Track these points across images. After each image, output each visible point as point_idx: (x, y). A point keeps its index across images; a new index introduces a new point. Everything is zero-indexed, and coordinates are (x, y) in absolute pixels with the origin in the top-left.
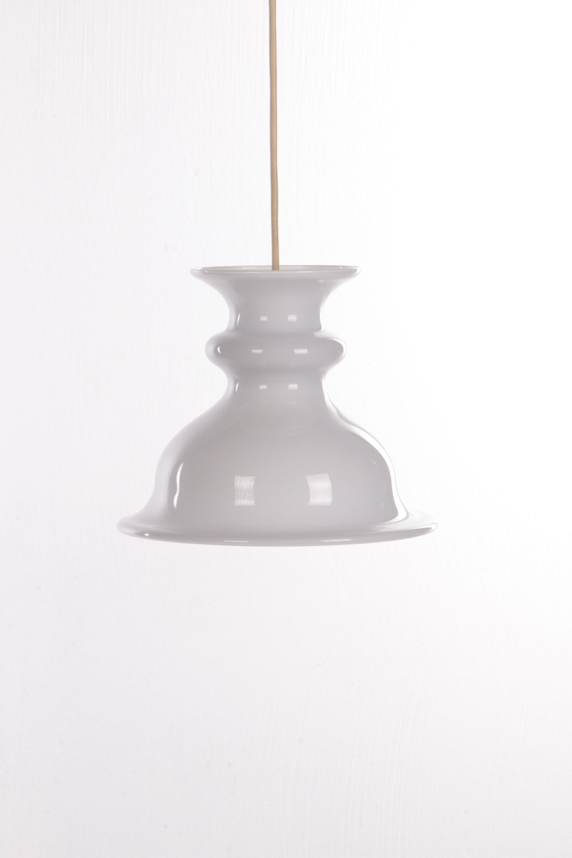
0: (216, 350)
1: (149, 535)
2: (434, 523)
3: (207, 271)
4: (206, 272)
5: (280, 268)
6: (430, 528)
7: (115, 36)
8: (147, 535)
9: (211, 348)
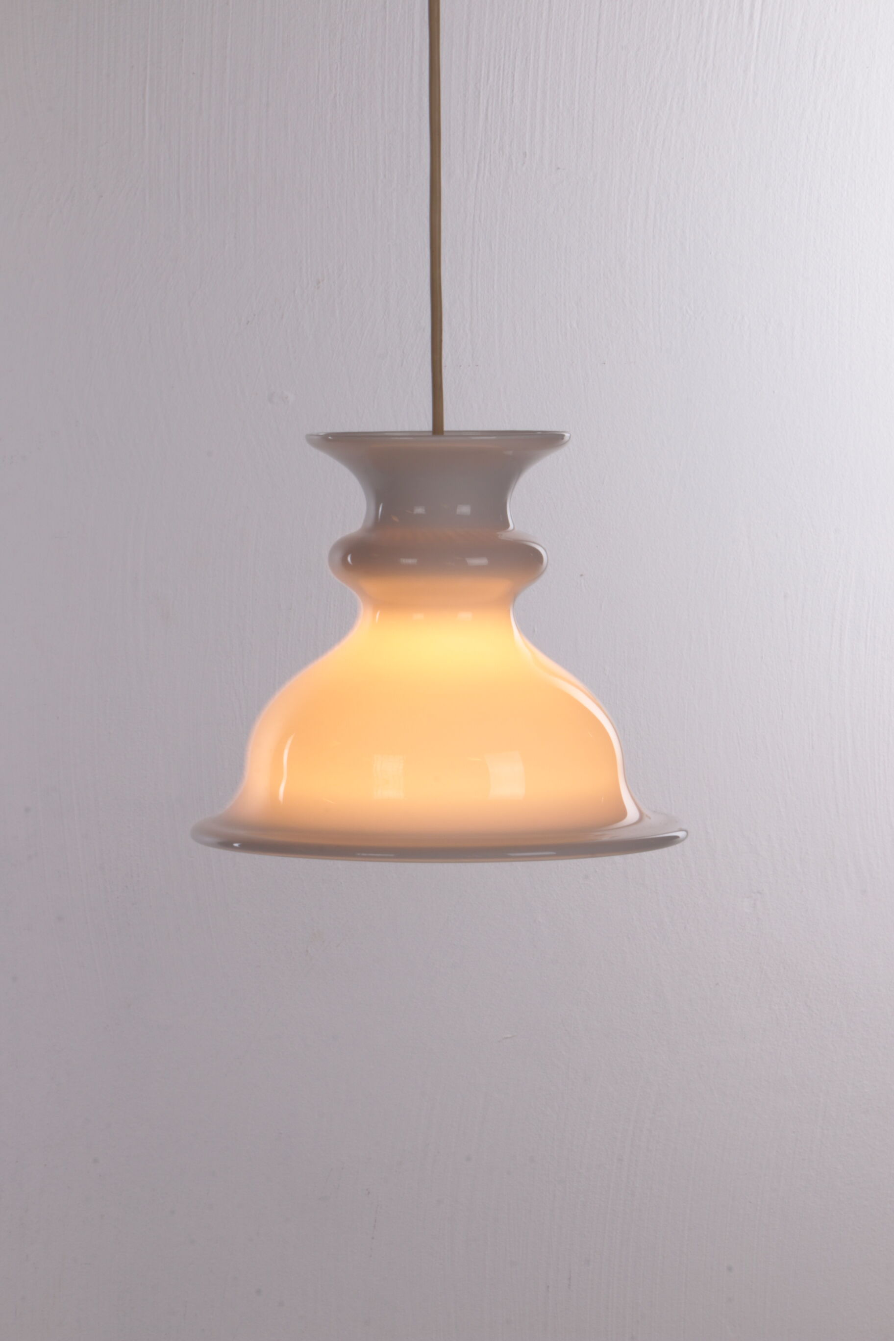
0: (344, 559)
1: (239, 845)
2: (681, 830)
3: (331, 436)
4: (330, 438)
5: (445, 434)
6: (677, 837)
7: (194, 73)
8: (236, 845)
9: (338, 557)
